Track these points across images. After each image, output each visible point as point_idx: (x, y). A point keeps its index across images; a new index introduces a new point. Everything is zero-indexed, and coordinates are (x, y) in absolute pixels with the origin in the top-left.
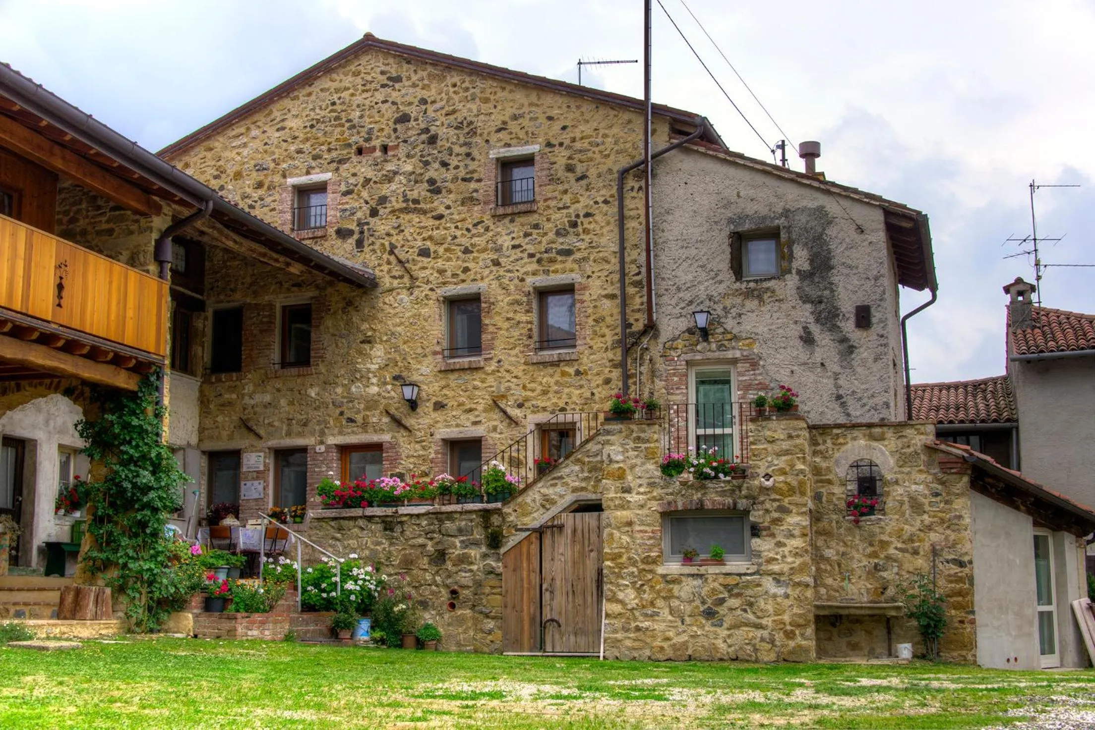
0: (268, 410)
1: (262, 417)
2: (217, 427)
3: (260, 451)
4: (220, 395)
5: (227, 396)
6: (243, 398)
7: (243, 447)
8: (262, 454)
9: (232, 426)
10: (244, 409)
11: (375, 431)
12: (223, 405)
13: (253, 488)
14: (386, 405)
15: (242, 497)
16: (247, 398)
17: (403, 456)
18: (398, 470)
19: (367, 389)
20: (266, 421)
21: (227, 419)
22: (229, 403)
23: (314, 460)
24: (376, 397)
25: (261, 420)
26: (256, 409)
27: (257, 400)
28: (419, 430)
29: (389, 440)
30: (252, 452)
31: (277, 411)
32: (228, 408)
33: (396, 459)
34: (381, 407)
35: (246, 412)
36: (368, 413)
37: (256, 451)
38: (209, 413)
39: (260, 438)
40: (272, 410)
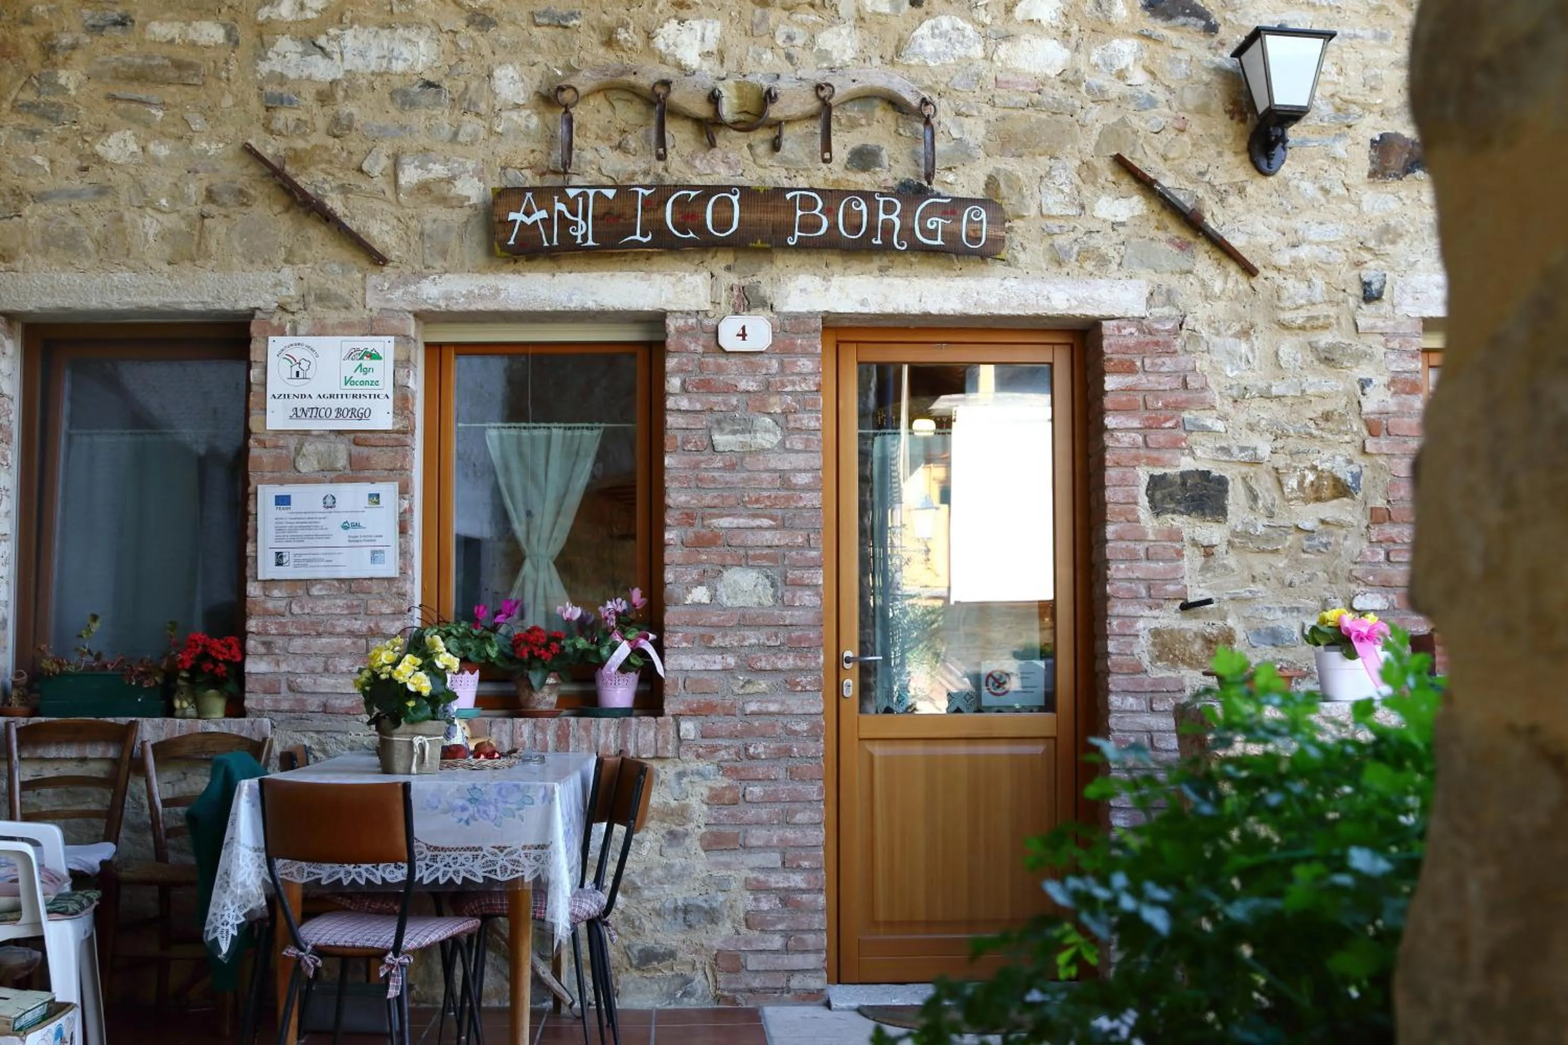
0: (418, 119)
1: (385, 148)
2: (102, 191)
3: (372, 328)
4: (123, 22)
5: (160, 30)
6: (262, 48)
7: (265, 300)
8: (385, 345)
9: (194, 189)
10: (272, 104)
11: (1058, 260)
12: (140, 76)
13: (333, 521)
14: (1109, 133)
15: (266, 568)
16: (285, 44)
17: (1214, 395)
18: (1186, 464)
19: (1004, 49)
20: (410, 175)
21: (162, 150)
22: (179, 65)
23: (706, 386)
24: (1060, 93)
25: (378, 165)
26: (348, 108)
27: (352, 62)
28: (1298, 269)
29: (1139, 309)
30: (321, 330)
31: (471, 125)
32: (171, 93)
33: (1179, 407)
34: (1087, 143)
35: (284, 117)
36: (1009, 164)
37: (346, 328)
38: (52, 114)
39: (378, 259)
40: (444, 118)
